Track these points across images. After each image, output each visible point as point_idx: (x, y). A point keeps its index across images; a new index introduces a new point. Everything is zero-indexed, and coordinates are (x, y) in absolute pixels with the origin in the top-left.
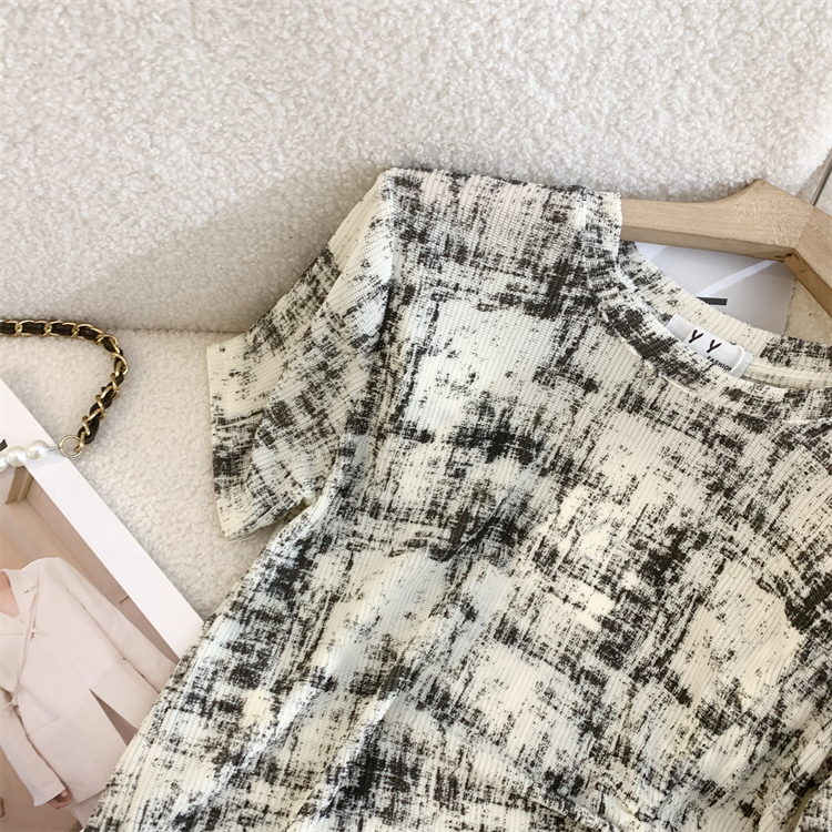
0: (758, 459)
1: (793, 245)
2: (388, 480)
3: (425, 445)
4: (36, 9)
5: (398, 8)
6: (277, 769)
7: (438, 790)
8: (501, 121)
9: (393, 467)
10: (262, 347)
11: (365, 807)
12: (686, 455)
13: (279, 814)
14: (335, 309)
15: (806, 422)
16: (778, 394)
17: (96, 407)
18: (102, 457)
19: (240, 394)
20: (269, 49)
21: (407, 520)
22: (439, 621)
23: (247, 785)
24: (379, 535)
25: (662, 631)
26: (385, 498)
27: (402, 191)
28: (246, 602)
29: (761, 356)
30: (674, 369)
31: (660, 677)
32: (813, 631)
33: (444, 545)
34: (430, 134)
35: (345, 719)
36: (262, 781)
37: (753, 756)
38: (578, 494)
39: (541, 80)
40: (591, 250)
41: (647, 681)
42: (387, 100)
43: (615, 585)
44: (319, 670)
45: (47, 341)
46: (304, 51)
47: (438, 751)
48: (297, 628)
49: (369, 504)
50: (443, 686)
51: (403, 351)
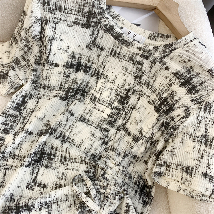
0: (147, 67)
1: (156, 5)
2: (47, 78)
3: (56, 68)
6: (15, 155)
7: (61, 160)
9: (48, 74)
10: (13, 44)
11: (40, 165)
12: (128, 68)
13: (16, 167)
14: (26, 27)
15: (159, 55)
16: (151, 48)
19: (8, 57)
21: (54, 90)
22: (62, 116)
23: (7, 160)
24: (46, 94)
25: (124, 117)
26: (46, 83)
28: (7, 112)
29: (148, 38)
30: (123, 42)
31: (123, 129)
32: (160, 113)
33: (64, 96)
35: (35, 142)
36: (11, 159)
37: (146, 147)
40: (97, 7)
41: (120, 130)
43: (112, 105)
44: (27, 129)
47: (61, 149)
48: (22, 119)
49: (42, 85)
50: (63, 133)
51: (47, 39)
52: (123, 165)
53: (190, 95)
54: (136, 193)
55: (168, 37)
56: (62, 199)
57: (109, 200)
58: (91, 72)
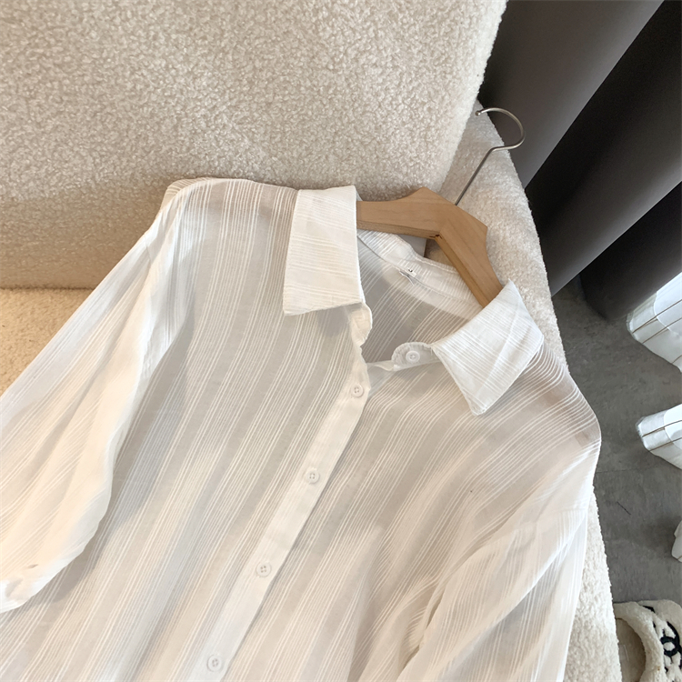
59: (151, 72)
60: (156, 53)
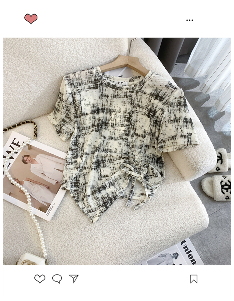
0: (135, 97)
2: (84, 123)
3: (87, 115)
4: (8, 74)
5: (56, 54)
7: (109, 161)
8: (77, 63)
9: (84, 121)
10: (56, 112)
11: (100, 167)
12: (125, 101)
13: (88, 172)
14: (65, 100)
15: (138, 88)
16: (133, 86)
17: (35, 131)
18: (39, 138)
19: (56, 121)
20: (41, 66)
21: (90, 128)
22: (100, 140)
23: (82, 171)
24: (87, 132)
25: (133, 128)
26: (85, 126)
27: (67, 78)
28: (71, 148)
29: (129, 82)
30: (118, 89)
31: (135, 135)
32: (151, 117)
33: (97, 129)
34: (68, 69)
35: (92, 158)
36: (84, 169)
37: (150, 138)
38: (113, 114)
39: (80, 55)
40: (98, 76)
42: (60, 66)
43: (124, 125)
44: (86, 152)
45: (22, 126)
46: (45, 64)
47: (107, 156)
48: (80, 149)
49: (83, 128)
50: (105, 148)
51: (78, 102)
52: (142, 152)
53: (161, 102)
54: (154, 163)
55: (139, 77)
56: (118, 179)
57: (142, 169)
58: (106, 111)
59: (53, 46)
60: (54, 41)
